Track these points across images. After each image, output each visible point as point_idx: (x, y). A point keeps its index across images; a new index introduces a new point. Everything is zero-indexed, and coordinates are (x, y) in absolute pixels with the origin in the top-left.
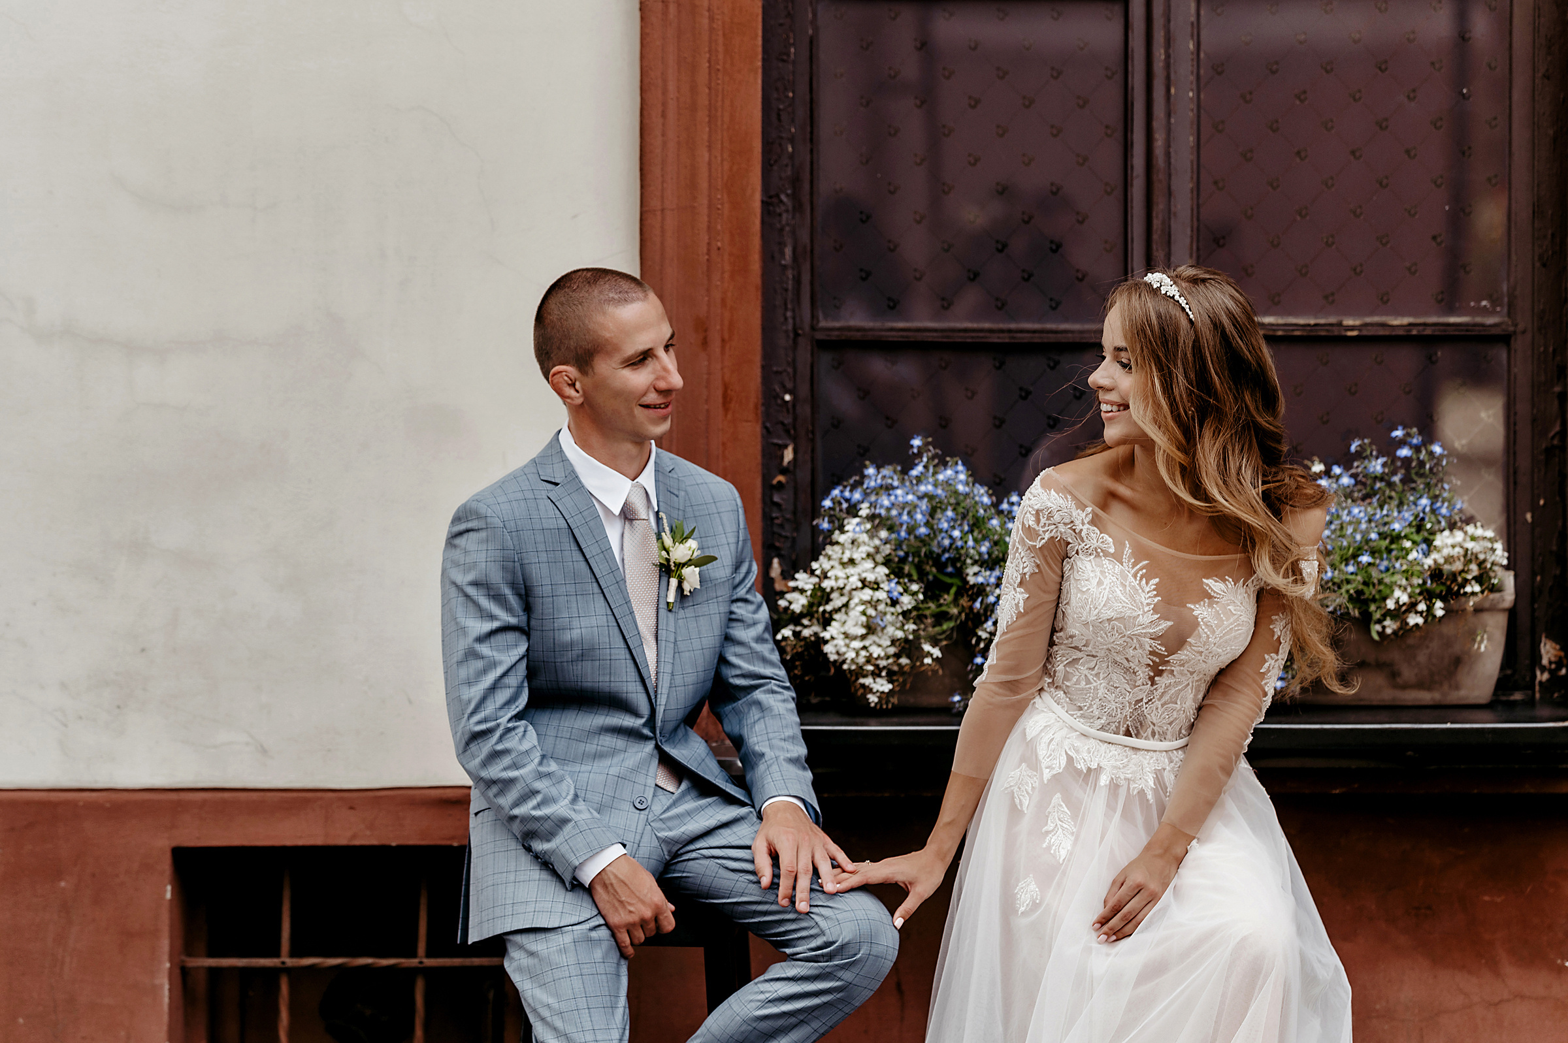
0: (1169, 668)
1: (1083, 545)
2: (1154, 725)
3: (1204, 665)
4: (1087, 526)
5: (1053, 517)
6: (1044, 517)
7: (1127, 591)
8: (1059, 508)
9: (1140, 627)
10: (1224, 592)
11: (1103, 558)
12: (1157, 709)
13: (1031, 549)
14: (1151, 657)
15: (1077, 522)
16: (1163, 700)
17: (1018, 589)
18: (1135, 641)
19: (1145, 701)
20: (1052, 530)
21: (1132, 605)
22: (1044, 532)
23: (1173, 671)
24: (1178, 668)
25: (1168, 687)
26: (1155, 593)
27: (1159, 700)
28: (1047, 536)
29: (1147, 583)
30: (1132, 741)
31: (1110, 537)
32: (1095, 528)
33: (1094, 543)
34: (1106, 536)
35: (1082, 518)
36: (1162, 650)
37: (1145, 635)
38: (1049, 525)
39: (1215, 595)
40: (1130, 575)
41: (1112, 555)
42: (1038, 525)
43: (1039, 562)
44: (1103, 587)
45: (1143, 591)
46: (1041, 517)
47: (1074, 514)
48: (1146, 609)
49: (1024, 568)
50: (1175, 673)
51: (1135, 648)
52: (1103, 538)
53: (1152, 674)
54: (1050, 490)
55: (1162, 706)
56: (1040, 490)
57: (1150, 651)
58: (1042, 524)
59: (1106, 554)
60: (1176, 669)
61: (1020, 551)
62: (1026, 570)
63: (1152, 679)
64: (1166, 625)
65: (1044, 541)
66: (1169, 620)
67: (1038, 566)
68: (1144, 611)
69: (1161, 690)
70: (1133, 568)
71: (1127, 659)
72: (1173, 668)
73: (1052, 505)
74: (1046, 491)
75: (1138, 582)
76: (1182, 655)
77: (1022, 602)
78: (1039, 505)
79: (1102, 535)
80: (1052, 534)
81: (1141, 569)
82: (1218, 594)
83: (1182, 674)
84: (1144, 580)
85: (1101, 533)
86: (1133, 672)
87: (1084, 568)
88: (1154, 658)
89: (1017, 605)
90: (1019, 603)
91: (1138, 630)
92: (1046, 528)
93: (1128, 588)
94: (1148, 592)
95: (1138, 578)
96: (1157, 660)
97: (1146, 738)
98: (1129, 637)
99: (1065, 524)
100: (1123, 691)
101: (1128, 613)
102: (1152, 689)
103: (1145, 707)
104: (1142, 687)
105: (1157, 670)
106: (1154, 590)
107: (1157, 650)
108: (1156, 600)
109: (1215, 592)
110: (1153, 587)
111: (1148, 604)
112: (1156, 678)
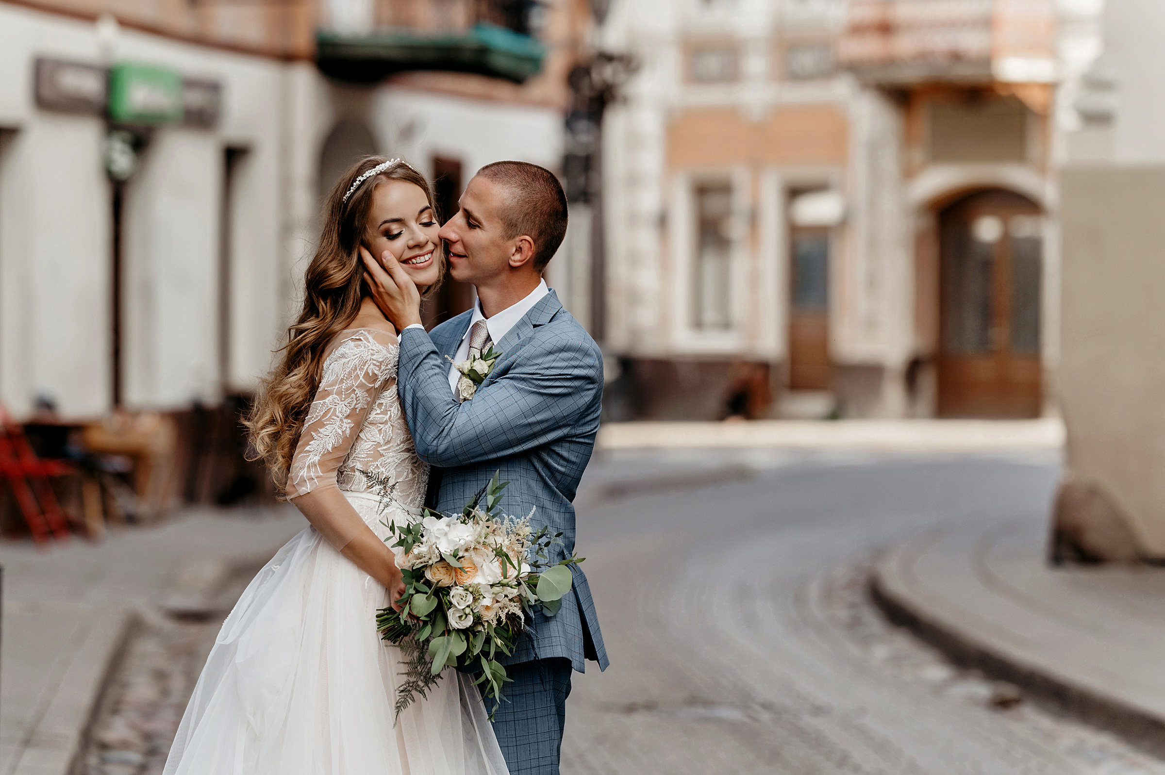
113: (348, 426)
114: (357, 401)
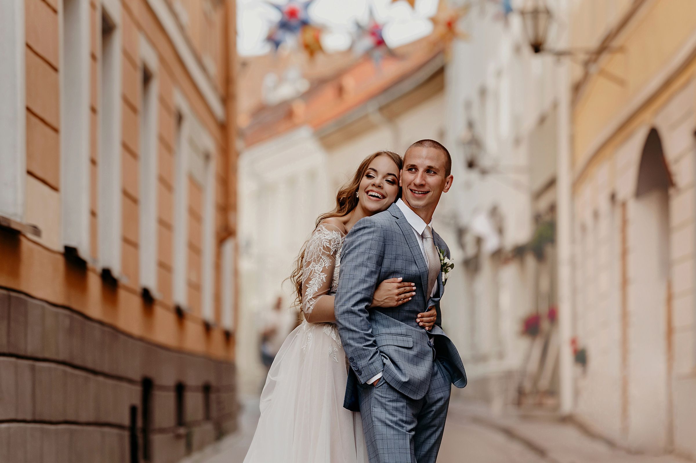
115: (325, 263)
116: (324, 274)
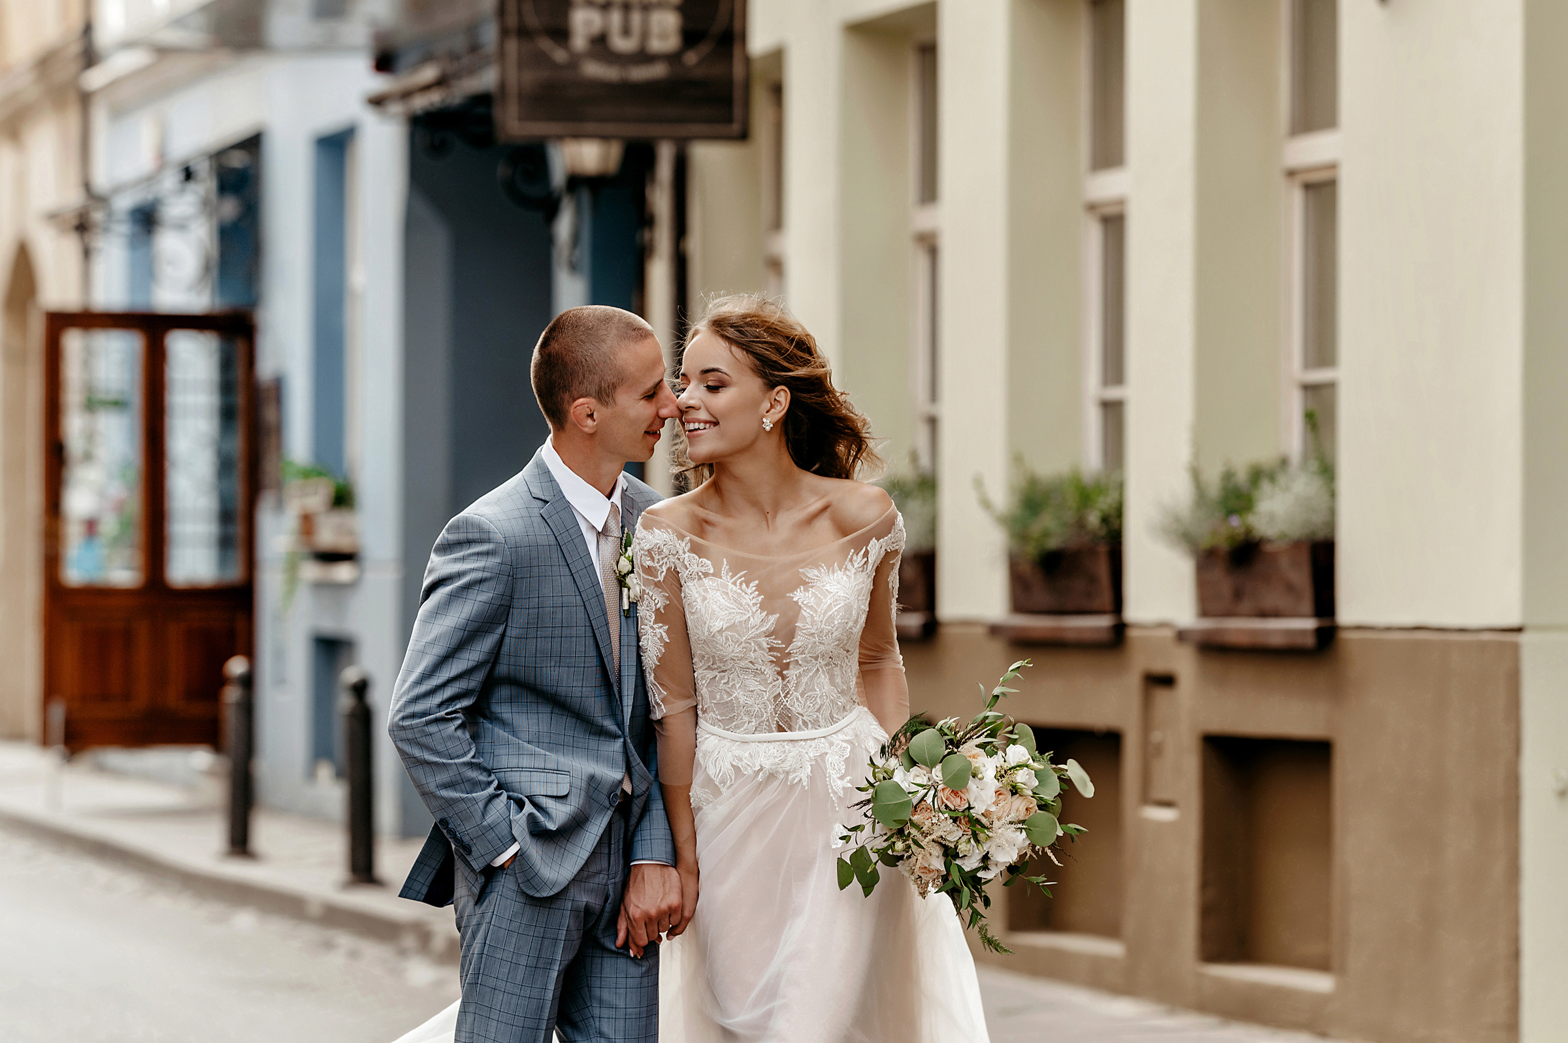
0: (792, 659)
1: (687, 572)
2: (802, 715)
3: (822, 647)
4: (688, 554)
5: (662, 551)
6: (656, 554)
7: (730, 596)
8: (665, 543)
9: (753, 630)
10: (817, 577)
11: (704, 579)
12: (798, 699)
13: (657, 585)
14: (772, 653)
15: (681, 552)
16: (801, 689)
17: (655, 626)
18: (753, 644)
19: (782, 695)
20: (666, 562)
21: (739, 609)
22: (661, 566)
23: (797, 660)
24: (800, 656)
25: (799, 676)
26: (757, 593)
27: (796, 690)
28: (664, 569)
29: (747, 586)
30: (788, 735)
31: (708, 560)
32: (694, 555)
33: (694, 568)
34: (705, 560)
35: (683, 546)
36: (778, 643)
37: (759, 636)
38: (662, 559)
39: (810, 581)
40: (730, 584)
41: (713, 575)
42: (654, 562)
43: (667, 595)
44: (708, 601)
45: (746, 593)
46: (654, 555)
47: (678, 546)
48: (754, 610)
49: (656, 605)
50: (800, 662)
51: (755, 650)
52: (702, 562)
53: (779, 669)
54: (652, 530)
55: (802, 695)
56: (644, 532)
57: (769, 649)
58: (656, 561)
59: (706, 575)
60: (799, 658)
61: (647, 591)
62: (658, 606)
63: (780, 673)
64: (773, 619)
65: (664, 574)
66: (775, 614)
67: (667, 598)
68: (752, 611)
69: (794, 682)
70: (731, 579)
71: (751, 662)
72: (796, 658)
73: (658, 542)
74: (649, 532)
75: (738, 587)
76: (798, 642)
77: (664, 634)
78: (648, 545)
79: (701, 560)
80: (668, 565)
81: (740, 578)
82: (812, 579)
83: (807, 662)
84: (744, 585)
85: (700, 558)
86: (761, 673)
87: (691, 593)
88: (775, 653)
89: (661, 638)
90: (662, 636)
91: (752, 633)
92: (661, 562)
93: (730, 594)
94: (751, 594)
95: (738, 584)
96: (779, 655)
97: (800, 729)
98: (746, 643)
99: (674, 555)
100: (759, 692)
101: (738, 619)
102: (785, 683)
103: (785, 701)
104: (774, 683)
105: (782, 666)
106: (755, 591)
107: (774, 645)
108: (760, 599)
109: (809, 578)
110: (754, 589)
111: (754, 604)
112: (785, 672)
113: (661, 630)
114: (654, 601)
115: (656, 601)
116: (661, 625)
